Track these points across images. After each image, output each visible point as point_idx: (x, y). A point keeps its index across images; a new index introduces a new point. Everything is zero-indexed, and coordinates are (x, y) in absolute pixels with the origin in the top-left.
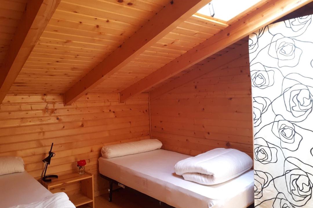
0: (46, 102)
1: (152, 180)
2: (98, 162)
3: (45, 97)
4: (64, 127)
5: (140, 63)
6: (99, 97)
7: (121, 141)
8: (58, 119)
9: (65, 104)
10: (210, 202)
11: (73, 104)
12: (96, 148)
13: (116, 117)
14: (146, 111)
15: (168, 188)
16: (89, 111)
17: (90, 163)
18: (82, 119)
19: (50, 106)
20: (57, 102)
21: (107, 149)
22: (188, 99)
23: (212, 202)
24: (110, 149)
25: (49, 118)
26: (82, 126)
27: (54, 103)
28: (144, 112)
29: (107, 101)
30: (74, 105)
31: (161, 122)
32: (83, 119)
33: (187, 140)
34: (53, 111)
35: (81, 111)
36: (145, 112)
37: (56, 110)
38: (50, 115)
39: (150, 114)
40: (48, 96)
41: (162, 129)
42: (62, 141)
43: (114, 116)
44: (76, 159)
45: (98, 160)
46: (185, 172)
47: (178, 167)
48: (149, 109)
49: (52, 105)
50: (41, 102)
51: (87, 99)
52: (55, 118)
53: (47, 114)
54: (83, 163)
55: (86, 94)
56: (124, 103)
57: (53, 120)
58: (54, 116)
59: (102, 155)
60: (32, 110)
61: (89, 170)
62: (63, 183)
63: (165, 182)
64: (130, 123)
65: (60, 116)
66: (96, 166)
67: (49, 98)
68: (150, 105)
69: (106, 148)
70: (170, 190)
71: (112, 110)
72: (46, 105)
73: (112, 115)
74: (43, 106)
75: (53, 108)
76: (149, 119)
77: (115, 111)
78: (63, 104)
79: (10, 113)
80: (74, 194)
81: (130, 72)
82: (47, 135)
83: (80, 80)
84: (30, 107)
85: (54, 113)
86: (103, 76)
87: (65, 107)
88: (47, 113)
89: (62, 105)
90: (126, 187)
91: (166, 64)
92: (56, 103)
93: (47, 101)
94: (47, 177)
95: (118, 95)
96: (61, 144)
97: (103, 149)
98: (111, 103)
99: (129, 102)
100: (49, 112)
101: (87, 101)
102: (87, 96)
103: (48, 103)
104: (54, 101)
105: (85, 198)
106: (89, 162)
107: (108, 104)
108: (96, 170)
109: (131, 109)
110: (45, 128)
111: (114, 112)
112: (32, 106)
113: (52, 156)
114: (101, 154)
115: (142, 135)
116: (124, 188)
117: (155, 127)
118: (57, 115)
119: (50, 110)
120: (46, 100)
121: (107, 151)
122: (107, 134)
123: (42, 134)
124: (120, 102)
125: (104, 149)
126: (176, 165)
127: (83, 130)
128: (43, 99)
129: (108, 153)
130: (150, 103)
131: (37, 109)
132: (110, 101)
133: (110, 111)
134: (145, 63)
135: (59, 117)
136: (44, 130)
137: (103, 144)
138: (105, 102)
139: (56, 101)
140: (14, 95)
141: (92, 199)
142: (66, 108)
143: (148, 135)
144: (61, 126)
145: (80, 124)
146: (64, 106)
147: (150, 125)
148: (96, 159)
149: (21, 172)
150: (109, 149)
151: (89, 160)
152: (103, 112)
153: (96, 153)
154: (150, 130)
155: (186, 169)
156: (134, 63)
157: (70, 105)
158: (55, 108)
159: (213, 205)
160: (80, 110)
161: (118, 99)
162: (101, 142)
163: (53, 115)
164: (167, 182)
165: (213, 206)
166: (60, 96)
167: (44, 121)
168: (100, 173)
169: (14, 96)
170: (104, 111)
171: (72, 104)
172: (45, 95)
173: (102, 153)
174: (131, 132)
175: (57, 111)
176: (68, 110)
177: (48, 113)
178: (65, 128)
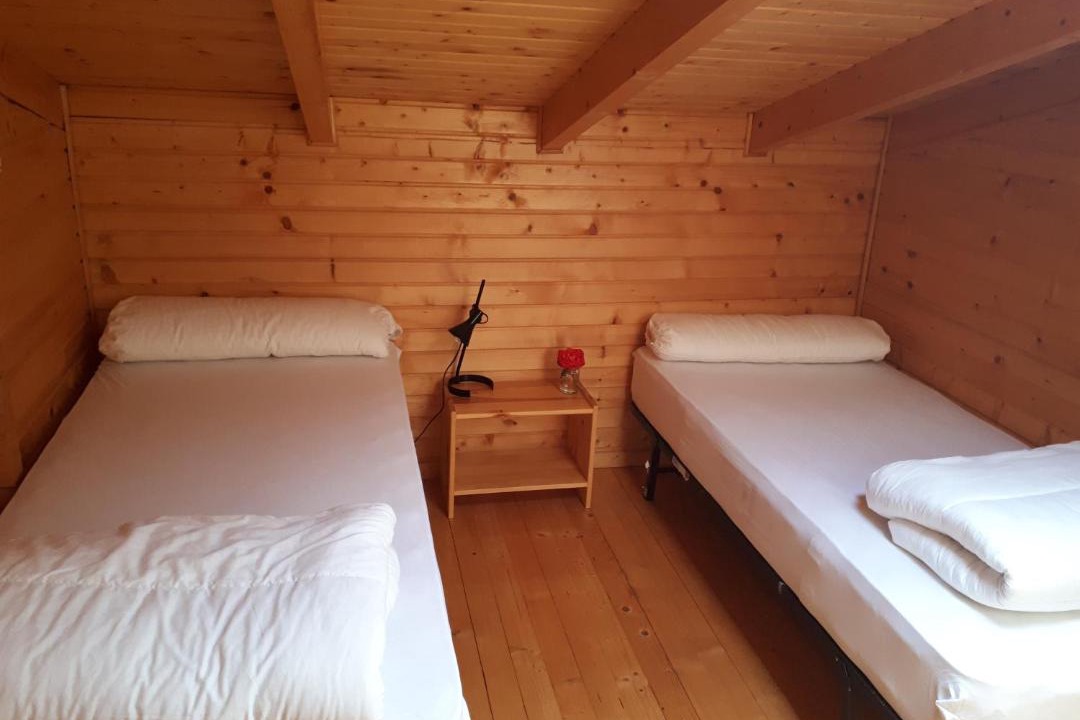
0: (478, 135)
1: (773, 499)
2: (632, 359)
3: (475, 117)
4: (530, 228)
5: (813, 12)
6: (666, 126)
7: (729, 302)
8: (512, 197)
9: (542, 146)
10: (948, 681)
11: (570, 148)
12: (632, 315)
13: (723, 210)
14: (861, 197)
15: (816, 552)
16: (623, 180)
17: (606, 359)
18: (592, 207)
19: (491, 151)
20: (513, 136)
21: (663, 327)
22: (1052, 181)
23: (954, 683)
24: (671, 332)
25: (484, 192)
26: (593, 230)
27: (504, 139)
28: (847, 201)
29: (698, 144)
30: (572, 151)
31: (912, 254)
32: (599, 206)
33: (998, 360)
34: (500, 168)
35: (594, 176)
36: (853, 199)
37: (508, 164)
38: (489, 181)
39: (874, 213)
40: (485, 112)
41: (910, 285)
42: (522, 274)
43: (717, 207)
44: (560, 340)
45: (634, 354)
46: (900, 515)
47: (882, 483)
48: (875, 190)
49: (497, 146)
50: (463, 134)
51: (620, 133)
52: (503, 195)
53: (479, 179)
54: (572, 358)
55: (621, 112)
56: (765, 155)
57: (496, 200)
58: (503, 187)
59: (647, 342)
60: (431, 156)
61: (600, 380)
62: (495, 414)
63: (811, 524)
64: (778, 240)
65: (522, 188)
66: (623, 373)
67: (490, 119)
68: (881, 173)
69: (662, 322)
70: (819, 562)
71: (712, 184)
72: (477, 144)
73: (708, 202)
74: (470, 146)
75: (498, 157)
76: (867, 235)
77: (723, 188)
78: (534, 146)
79: (365, 163)
80: (544, 443)
81: (776, 44)
82: (477, 248)
83: (580, 70)
84: (427, 150)
85: (502, 176)
86: (634, 72)
87: (540, 156)
88: (477, 173)
89: (529, 151)
90: (692, 477)
91: (952, 20)
92: (512, 140)
93: (481, 130)
94: (463, 378)
95: (748, 122)
96: (515, 284)
97: (651, 323)
98: (711, 153)
99: (788, 154)
100: (487, 171)
101: (622, 141)
102: (625, 121)
103: (483, 136)
104: (504, 131)
105: (569, 466)
106: (603, 355)
107: (700, 156)
108: (623, 384)
109: (791, 184)
110: (471, 225)
111: (718, 191)
112: (435, 145)
113: (479, 321)
114: (643, 339)
115: (823, 291)
116: (687, 479)
117: (884, 269)
118: (509, 183)
119: (488, 165)
120: (477, 126)
121: (661, 336)
122: (677, 271)
123: (459, 242)
124: (749, 151)
125: (655, 325)
126: (875, 473)
127: (593, 247)
128: (469, 124)
129: (664, 342)
130: (883, 164)
131: (447, 156)
132: (709, 145)
133: (704, 183)
134: (836, 13)
135: (518, 193)
136: (465, 232)
137: (657, 303)
138: (687, 147)
139: (511, 132)
140: (377, 101)
141: (586, 479)
142: (542, 163)
143: (850, 293)
144: (522, 223)
145: (586, 222)
146: (538, 152)
147: (867, 255)
148: (627, 350)
149: (377, 358)
150: (668, 330)
151: (603, 348)
152: (677, 186)
153: (629, 330)
154: (860, 276)
155: (908, 507)
156: (784, 13)
157: (559, 150)
158: (507, 157)
159: (957, 696)
160: (591, 174)
161: (745, 140)
162: (653, 297)
163: (497, 182)
164: (819, 531)
165: (953, 699)
166: (526, 114)
167: (468, 199)
168: (634, 398)
169: (377, 104)
170: (679, 183)
171: (565, 148)
172: (476, 107)
173: (646, 334)
174: (774, 275)
175: (513, 169)
176: (549, 170)
177: (482, 175)
178: (535, 231)
